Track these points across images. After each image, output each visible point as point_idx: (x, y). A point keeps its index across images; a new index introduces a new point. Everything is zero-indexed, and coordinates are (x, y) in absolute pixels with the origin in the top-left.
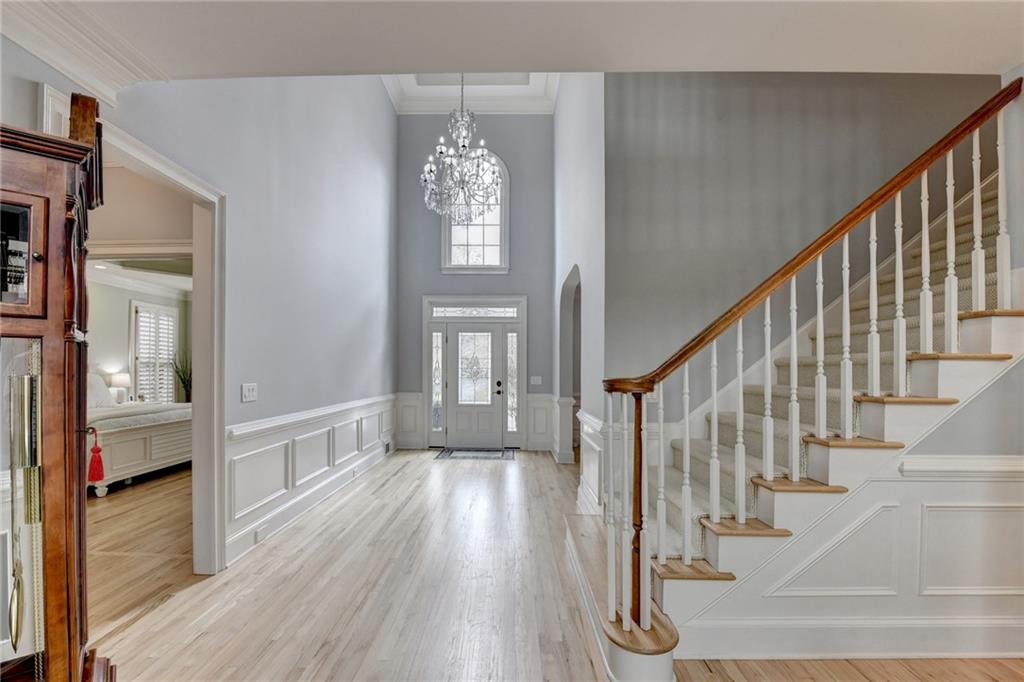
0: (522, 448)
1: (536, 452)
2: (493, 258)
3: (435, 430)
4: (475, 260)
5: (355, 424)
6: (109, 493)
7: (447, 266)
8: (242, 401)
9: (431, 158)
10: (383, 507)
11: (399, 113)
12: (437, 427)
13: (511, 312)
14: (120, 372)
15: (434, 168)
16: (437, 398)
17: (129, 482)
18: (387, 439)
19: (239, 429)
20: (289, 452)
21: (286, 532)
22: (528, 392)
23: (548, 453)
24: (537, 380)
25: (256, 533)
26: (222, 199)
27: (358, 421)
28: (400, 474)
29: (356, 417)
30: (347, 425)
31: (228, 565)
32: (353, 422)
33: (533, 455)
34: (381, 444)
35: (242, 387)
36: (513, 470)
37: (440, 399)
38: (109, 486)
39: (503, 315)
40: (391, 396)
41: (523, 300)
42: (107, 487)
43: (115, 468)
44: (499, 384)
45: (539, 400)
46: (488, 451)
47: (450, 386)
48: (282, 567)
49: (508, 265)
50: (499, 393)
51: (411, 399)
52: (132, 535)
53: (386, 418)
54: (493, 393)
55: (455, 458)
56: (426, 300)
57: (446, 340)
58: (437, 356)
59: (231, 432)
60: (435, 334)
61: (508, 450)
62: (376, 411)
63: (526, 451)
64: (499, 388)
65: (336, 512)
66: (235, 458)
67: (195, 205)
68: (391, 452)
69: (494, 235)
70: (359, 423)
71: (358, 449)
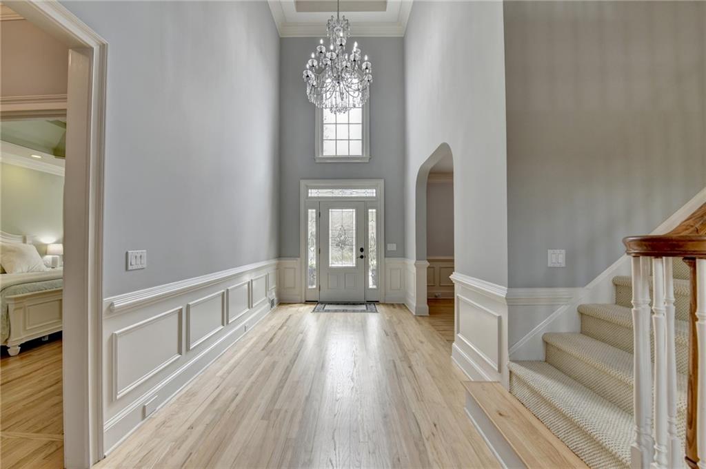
0: (381, 302)
1: (393, 305)
2: (356, 149)
3: (310, 287)
4: (343, 151)
5: (247, 285)
6: (21, 351)
7: (320, 156)
8: (127, 269)
9: (313, 56)
10: (274, 364)
11: (281, 36)
12: (312, 285)
13: (371, 193)
14: (55, 243)
15: (315, 63)
16: (312, 262)
17: (47, 339)
18: (273, 296)
19: (121, 301)
20: (183, 318)
21: (178, 400)
22: (385, 257)
23: (403, 306)
24: (392, 247)
25: (144, 407)
26: (103, 48)
27: (249, 282)
28: (285, 328)
29: (247, 279)
30: (240, 286)
31: (106, 454)
32: (245, 284)
33: (391, 307)
34: (267, 301)
35: (127, 253)
36: (374, 321)
37: (315, 263)
38: (21, 346)
39: (364, 195)
40: (274, 262)
41: (382, 182)
42: (20, 346)
43: (28, 328)
44: (362, 250)
45: (394, 262)
46: (354, 304)
47: (322, 252)
48: (167, 455)
49: (368, 155)
50: (362, 257)
51: (289, 263)
52: (20, 405)
53: (272, 279)
54: (357, 258)
55: (329, 311)
56: (303, 183)
57: (319, 215)
58: (312, 228)
59: (112, 304)
60: (310, 210)
61: (371, 303)
62: (263, 274)
63: (384, 304)
64: (362, 254)
65: (229, 372)
66: (116, 332)
67: (70, 50)
68: (275, 306)
69: (357, 132)
70: (250, 284)
71: (249, 307)
